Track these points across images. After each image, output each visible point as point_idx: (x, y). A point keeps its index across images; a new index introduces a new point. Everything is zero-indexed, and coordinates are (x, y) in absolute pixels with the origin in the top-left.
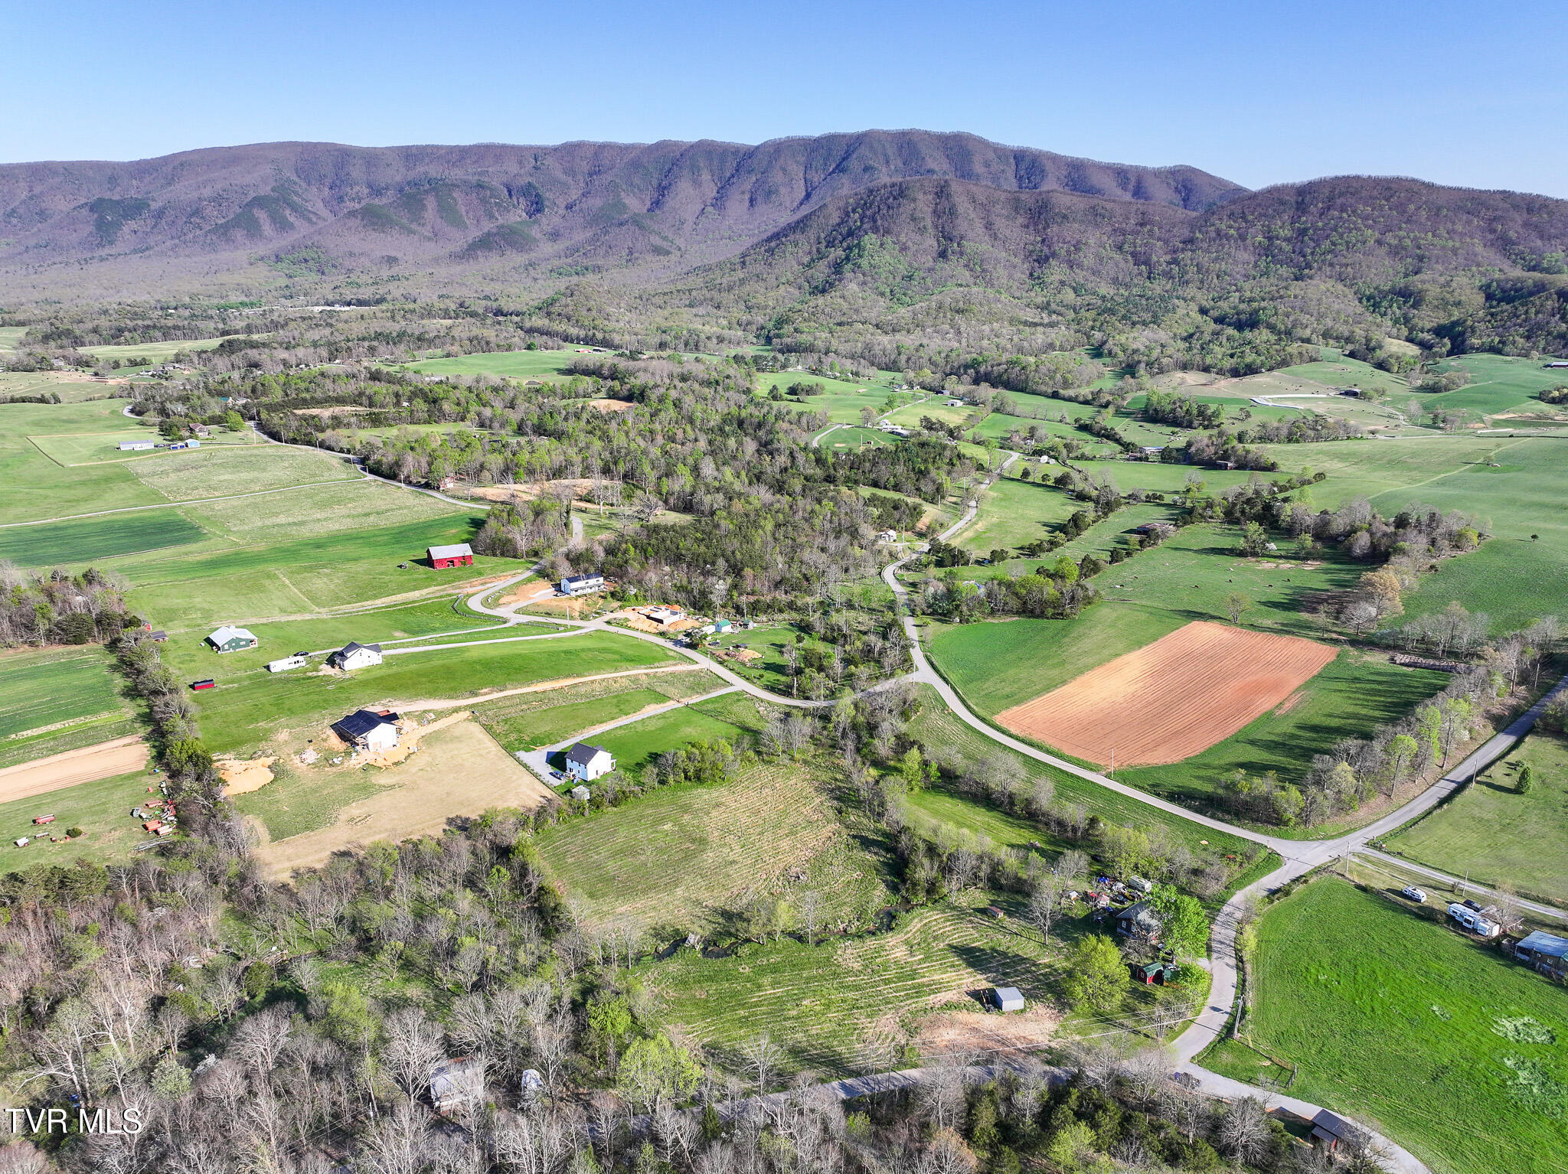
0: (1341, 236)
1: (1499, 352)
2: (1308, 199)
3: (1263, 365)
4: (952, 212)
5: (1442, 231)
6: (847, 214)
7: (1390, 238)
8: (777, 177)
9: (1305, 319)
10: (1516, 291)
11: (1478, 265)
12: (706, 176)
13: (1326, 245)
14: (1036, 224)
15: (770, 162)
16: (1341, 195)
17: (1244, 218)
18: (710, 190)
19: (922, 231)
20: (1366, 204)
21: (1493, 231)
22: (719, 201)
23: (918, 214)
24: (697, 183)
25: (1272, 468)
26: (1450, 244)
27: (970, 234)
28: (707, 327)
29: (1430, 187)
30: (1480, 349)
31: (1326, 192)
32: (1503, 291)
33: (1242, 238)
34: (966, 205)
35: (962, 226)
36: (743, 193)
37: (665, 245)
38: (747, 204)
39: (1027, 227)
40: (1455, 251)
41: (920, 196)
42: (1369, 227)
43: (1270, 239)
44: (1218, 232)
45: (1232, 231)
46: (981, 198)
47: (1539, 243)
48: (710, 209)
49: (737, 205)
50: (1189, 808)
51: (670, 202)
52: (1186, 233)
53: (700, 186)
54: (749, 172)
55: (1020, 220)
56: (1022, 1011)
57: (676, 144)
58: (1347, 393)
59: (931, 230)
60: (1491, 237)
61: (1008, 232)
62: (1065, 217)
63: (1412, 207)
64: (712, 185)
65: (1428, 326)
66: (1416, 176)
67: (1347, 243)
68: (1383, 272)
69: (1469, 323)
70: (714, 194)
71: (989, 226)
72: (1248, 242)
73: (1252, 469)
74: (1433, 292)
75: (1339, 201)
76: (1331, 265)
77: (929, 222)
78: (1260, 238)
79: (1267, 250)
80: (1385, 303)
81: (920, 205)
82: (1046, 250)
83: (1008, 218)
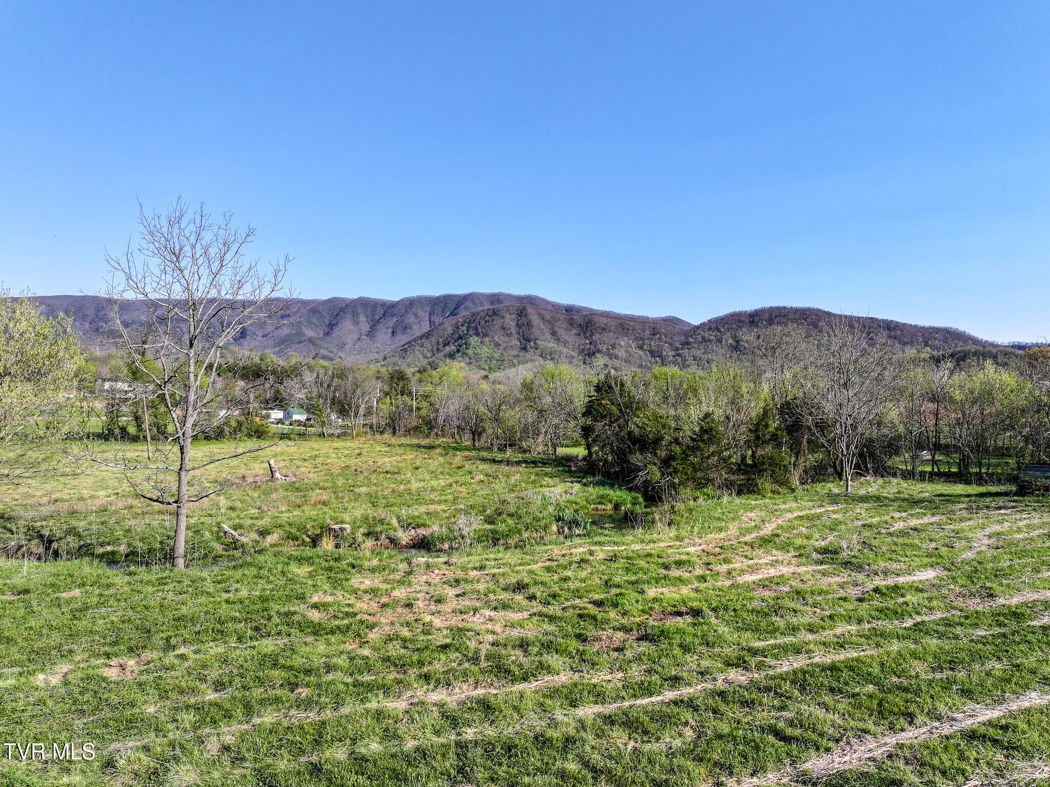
4: (529, 325)
6: (458, 328)
8: (410, 319)
12: (362, 319)
14: (585, 333)
15: (407, 310)
16: (776, 317)
17: (718, 329)
18: (365, 327)
19: (509, 335)
22: (371, 333)
23: (505, 325)
24: (356, 323)
27: (542, 338)
29: (829, 313)
31: (767, 315)
33: (720, 341)
34: (538, 321)
35: (536, 332)
36: (387, 328)
37: (331, 355)
38: (390, 334)
39: (579, 335)
41: (507, 315)
43: (737, 342)
44: (703, 338)
45: (712, 337)
46: (548, 317)
48: (364, 337)
49: (383, 335)
51: (336, 333)
52: (683, 338)
53: (358, 324)
54: (392, 316)
55: (574, 331)
59: (515, 336)
61: (567, 338)
62: (603, 329)
64: (367, 324)
66: (819, 308)
70: (368, 329)
71: (554, 334)
72: (724, 343)
75: (776, 320)
77: (513, 331)
78: (730, 341)
79: (736, 348)
81: (507, 321)
82: (593, 347)
83: (566, 330)
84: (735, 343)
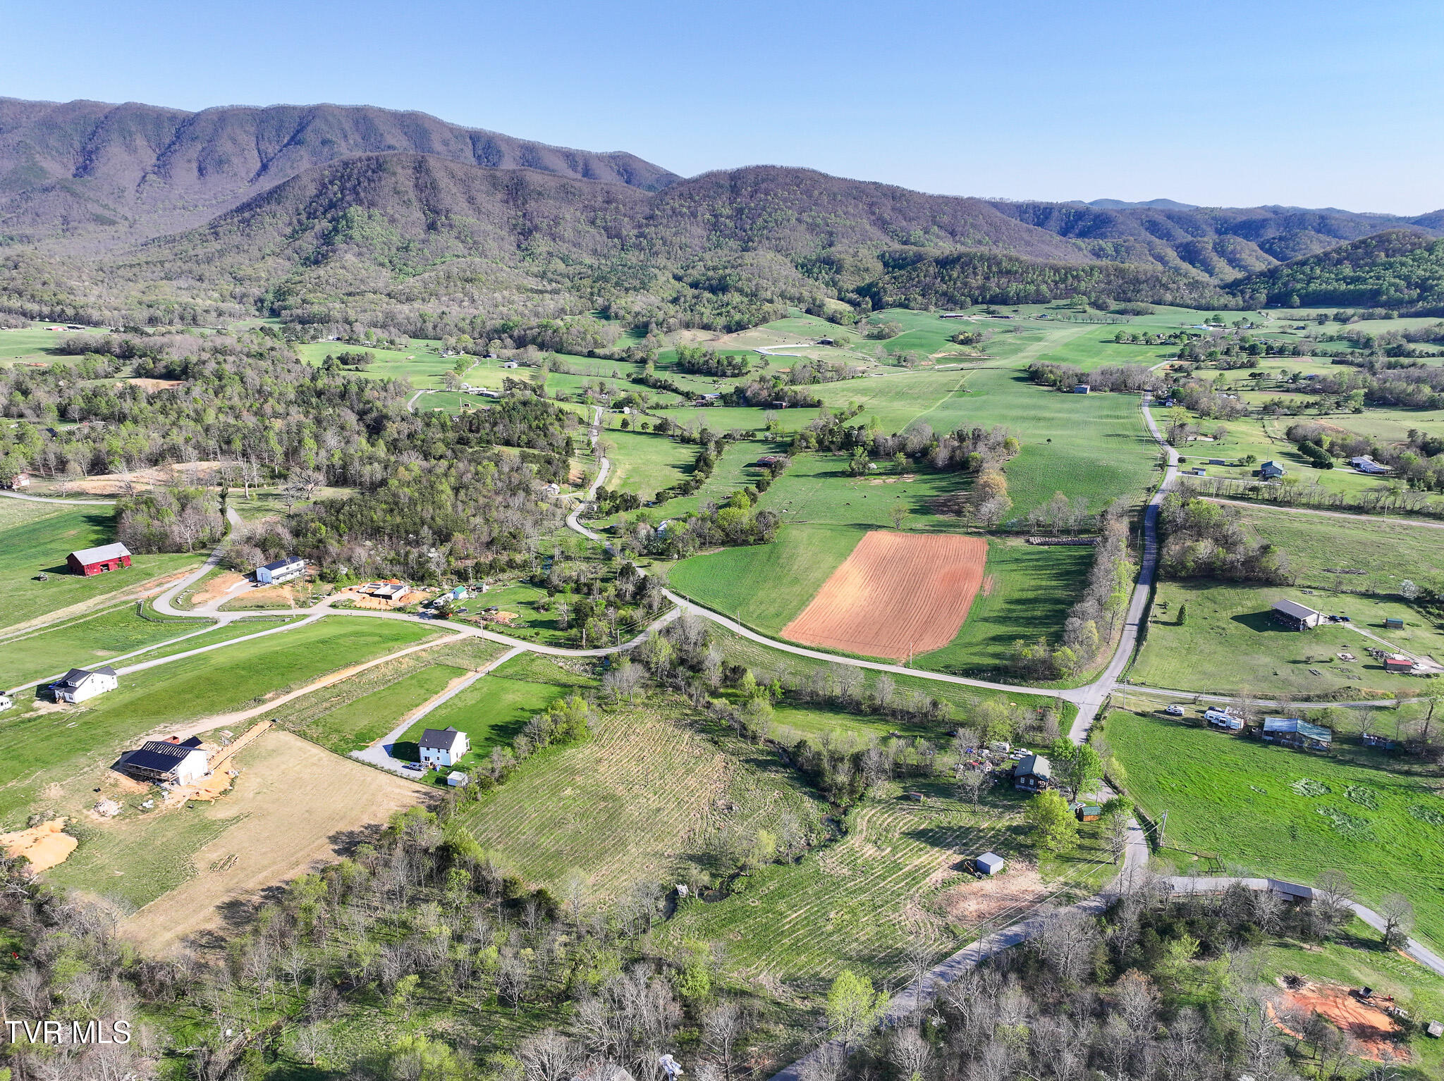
0: (770, 215)
1: (907, 307)
2: (739, 183)
3: (749, 322)
4: (434, 187)
5: (840, 212)
6: (325, 186)
7: (805, 216)
8: (225, 146)
9: (764, 283)
10: (904, 259)
11: (871, 240)
12: (140, 142)
13: (760, 222)
14: (515, 200)
15: (216, 130)
16: (763, 181)
17: (691, 198)
18: (150, 158)
19: (407, 203)
20: (783, 189)
21: (874, 214)
22: (163, 166)
23: (399, 187)
24: (131, 149)
25: (818, 404)
26: (848, 223)
27: (456, 209)
28: (199, 301)
29: (826, 176)
30: (894, 305)
31: (752, 177)
32: (894, 260)
33: (694, 215)
34: (446, 180)
35: (446, 200)
36: (189, 161)
37: (106, 213)
38: (196, 173)
39: (507, 202)
40: (852, 228)
41: (399, 170)
42: (790, 208)
43: (715, 216)
44: (673, 210)
45: (685, 210)
46: (460, 174)
47: (904, 223)
48: (151, 177)
49: (184, 173)
50: (984, 679)
51: (103, 168)
52: (647, 211)
53: (135, 151)
54: (193, 140)
55: (499, 196)
56: (1004, 870)
57: (96, 105)
58: (823, 343)
59: (415, 203)
60: (873, 218)
61: (490, 207)
62: (540, 194)
63: (816, 193)
64: (150, 151)
65: (851, 288)
66: (816, 168)
67: (776, 221)
68: (809, 246)
69: (881, 285)
70: (154, 161)
71: (471, 200)
72: (699, 218)
73: (802, 406)
74: (848, 261)
75: (763, 186)
76: (768, 238)
77: (412, 195)
78: (707, 216)
79: (715, 226)
80: (816, 270)
81: (400, 179)
82: (528, 224)
83: (488, 193)
84: (714, 220)
